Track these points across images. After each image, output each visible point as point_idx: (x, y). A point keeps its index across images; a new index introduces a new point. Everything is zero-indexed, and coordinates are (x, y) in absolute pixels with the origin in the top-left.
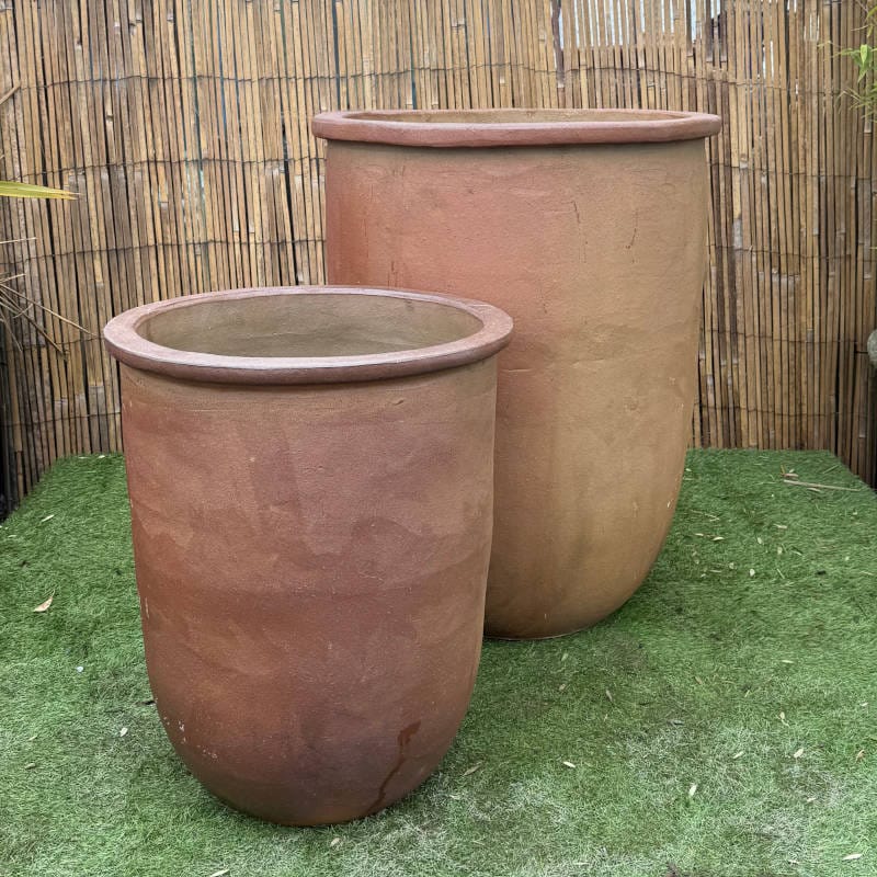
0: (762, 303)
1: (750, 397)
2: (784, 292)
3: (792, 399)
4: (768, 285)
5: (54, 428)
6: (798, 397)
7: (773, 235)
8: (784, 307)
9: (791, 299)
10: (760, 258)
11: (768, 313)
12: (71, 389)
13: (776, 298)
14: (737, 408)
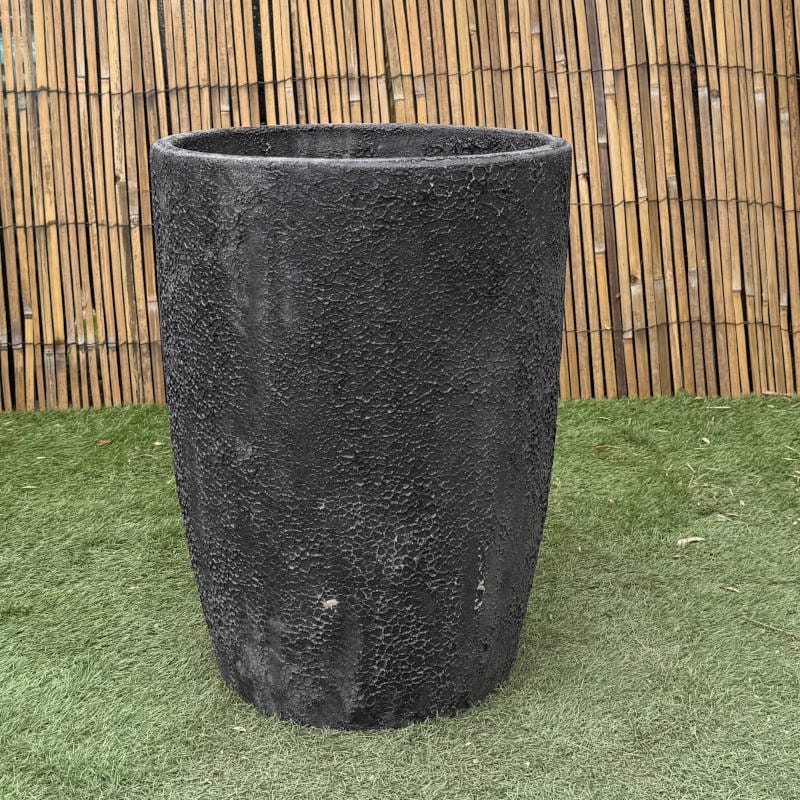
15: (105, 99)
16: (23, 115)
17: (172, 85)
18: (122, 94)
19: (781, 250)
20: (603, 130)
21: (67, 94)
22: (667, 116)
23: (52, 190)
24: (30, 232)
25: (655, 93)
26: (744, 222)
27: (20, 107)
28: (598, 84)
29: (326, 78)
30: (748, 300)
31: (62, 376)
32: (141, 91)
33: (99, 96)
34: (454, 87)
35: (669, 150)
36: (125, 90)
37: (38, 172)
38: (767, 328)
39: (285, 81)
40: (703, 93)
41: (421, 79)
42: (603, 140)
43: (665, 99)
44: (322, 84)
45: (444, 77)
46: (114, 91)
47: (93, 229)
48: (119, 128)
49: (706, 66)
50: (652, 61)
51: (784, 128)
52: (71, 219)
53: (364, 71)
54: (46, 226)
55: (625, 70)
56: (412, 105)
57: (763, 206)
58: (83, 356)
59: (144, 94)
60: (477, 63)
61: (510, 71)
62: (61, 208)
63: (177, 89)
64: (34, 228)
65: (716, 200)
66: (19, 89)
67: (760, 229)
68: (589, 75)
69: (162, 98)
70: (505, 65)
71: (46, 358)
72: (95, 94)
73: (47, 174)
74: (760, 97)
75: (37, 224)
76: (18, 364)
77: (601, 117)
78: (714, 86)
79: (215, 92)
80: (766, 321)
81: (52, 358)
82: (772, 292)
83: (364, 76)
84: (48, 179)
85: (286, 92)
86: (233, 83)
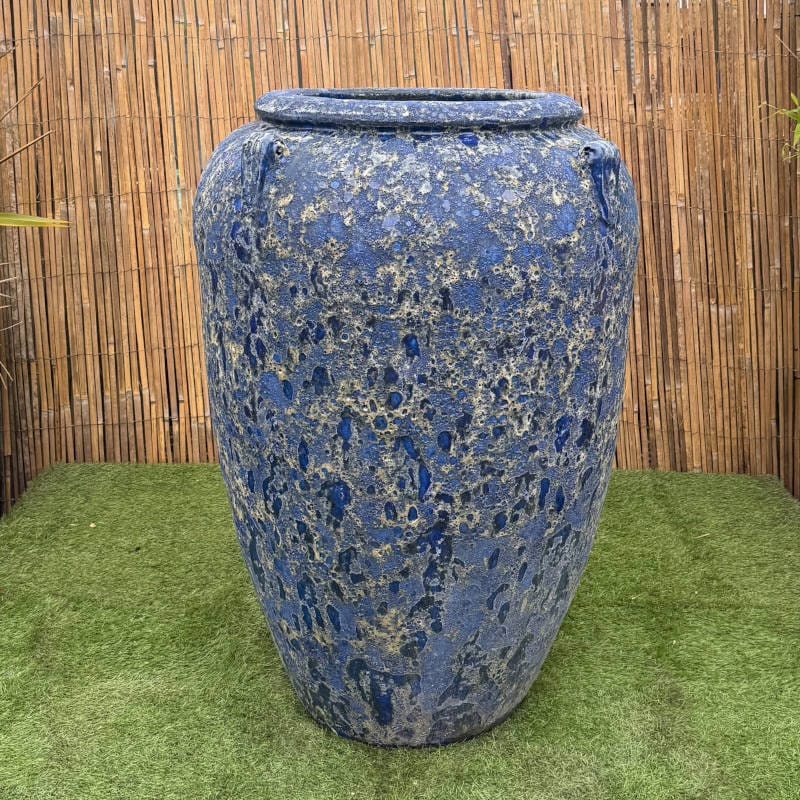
0: (702, 331)
1: (693, 421)
2: (722, 321)
3: (733, 422)
4: (706, 314)
5: (41, 436)
6: (739, 420)
7: (710, 269)
8: (723, 335)
9: (729, 327)
10: (699, 289)
11: (708, 340)
12: (57, 400)
13: (714, 326)
14: (681, 431)
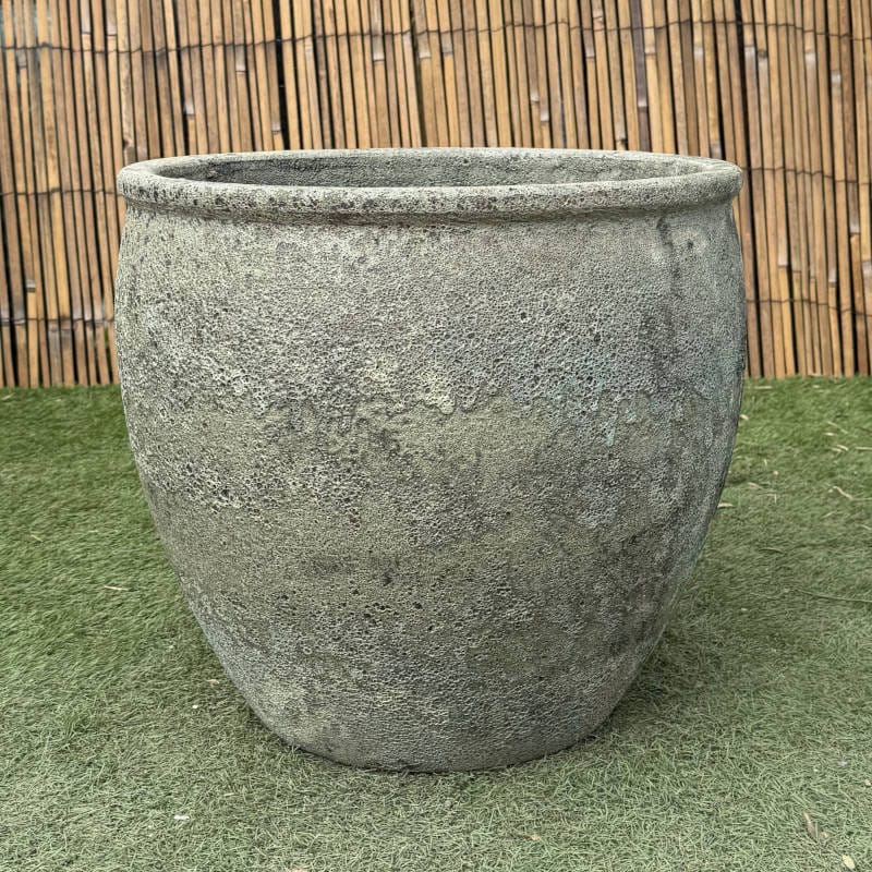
15: (112, 57)
16: (23, 72)
17: (184, 43)
18: (130, 52)
19: (830, 222)
20: (643, 92)
21: (71, 50)
22: (711, 78)
23: (55, 153)
24: (32, 198)
25: (698, 53)
26: (791, 192)
27: (20, 65)
28: (638, 44)
29: (348, 35)
30: (795, 276)
31: (68, 354)
32: (150, 48)
33: (106, 53)
34: (484, 44)
35: (713, 115)
36: (134, 48)
37: (40, 135)
38: (813, 306)
39: (304, 38)
40: (749, 53)
41: (448, 36)
42: (642, 104)
43: (710, 59)
44: (343, 40)
45: (473, 33)
46: (121, 49)
47: (100, 197)
48: (127, 88)
49: (754, 24)
50: (696, 18)
51: (836, 92)
52: (76, 186)
53: (388, 27)
54: (49, 194)
55: (667, 26)
56: (439, 63)
57: (811, 175)
58: (89, 333)
59: (154, 52)
60: (508, 18)
61: (544, 27)
62: (66, 174)
63: (189, 47)
64: (36, 194)
65: (763, 169)
66: (19, 45)
67: (809, 201)
68: (629, 32)
69: (173, 56)
70: (538, 20)
71: (50, 334)
72: (101, 52)
73: (50, 137)
74: (810, 58)
75: (39, 191)
76: (21, 340)
77: (641, 79)
78: (762, 45)
79: (230, 50)
80: (813, 299)
81: (57, 335)
82: (820, 267)
83: (388, 33)
84: (51, 142)
85: (305, 50)
86: (249, 40)
